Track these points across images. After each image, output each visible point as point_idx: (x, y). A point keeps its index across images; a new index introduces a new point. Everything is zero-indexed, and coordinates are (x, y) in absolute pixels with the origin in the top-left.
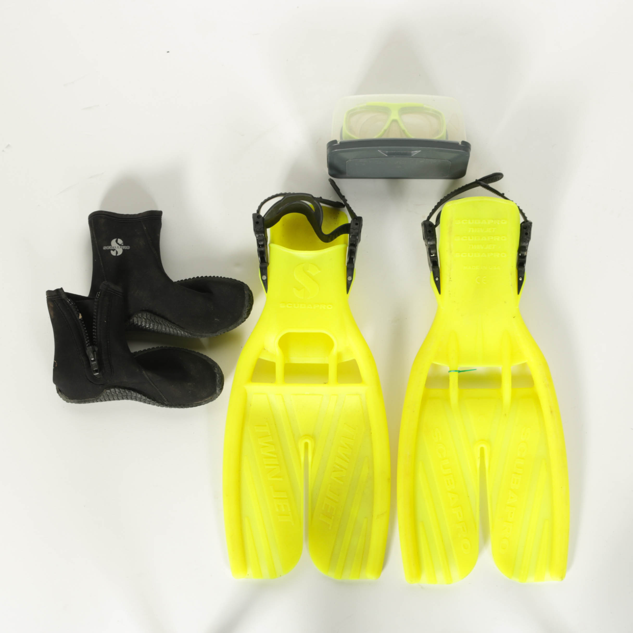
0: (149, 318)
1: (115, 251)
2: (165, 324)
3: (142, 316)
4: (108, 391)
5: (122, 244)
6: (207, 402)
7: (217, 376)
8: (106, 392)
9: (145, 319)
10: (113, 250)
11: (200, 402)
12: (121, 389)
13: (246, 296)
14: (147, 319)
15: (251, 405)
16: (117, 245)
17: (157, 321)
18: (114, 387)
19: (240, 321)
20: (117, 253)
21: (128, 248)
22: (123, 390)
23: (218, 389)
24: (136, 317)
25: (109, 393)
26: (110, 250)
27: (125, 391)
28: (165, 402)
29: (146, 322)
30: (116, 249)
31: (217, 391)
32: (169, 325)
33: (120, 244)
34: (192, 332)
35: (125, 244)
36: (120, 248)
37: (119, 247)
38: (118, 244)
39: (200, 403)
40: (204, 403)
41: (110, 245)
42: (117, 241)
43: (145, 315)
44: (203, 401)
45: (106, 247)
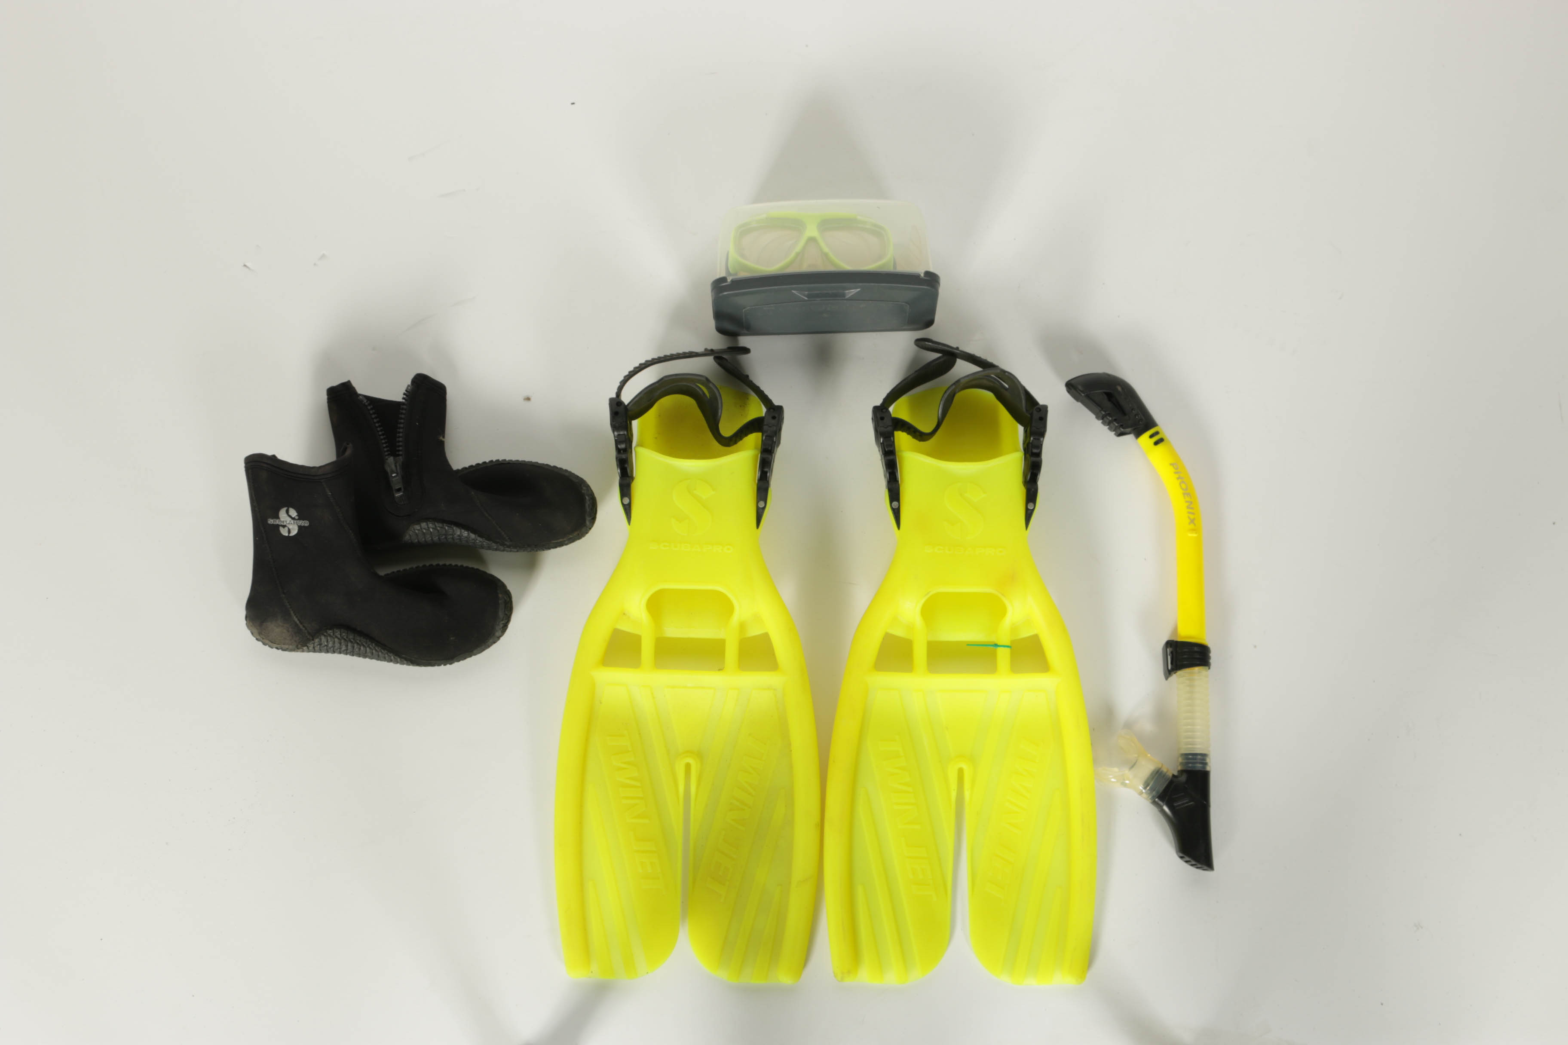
0: (345, 637)
1: (286, 529)
2: (371, 646)
3: (333, 634)
5: (297, 518)
9: (338, 638)
10: (284, 526)
14: (343, 638)
16: (289, 519)
17: (358, 642)
19: (491, 641)
20: (289, 531)
21: (306, 523)
24: (325, 636)
26: (278, 526)
30: (287, 525)
32: (377, 648)
33: (293, 516)
35: (301, 517)
36: (294, 523)
37: (292, 521)
38: (290, 516)
41: (278, 517)
42: (287, 512)
43: (339, 632)
45: (272, 521)
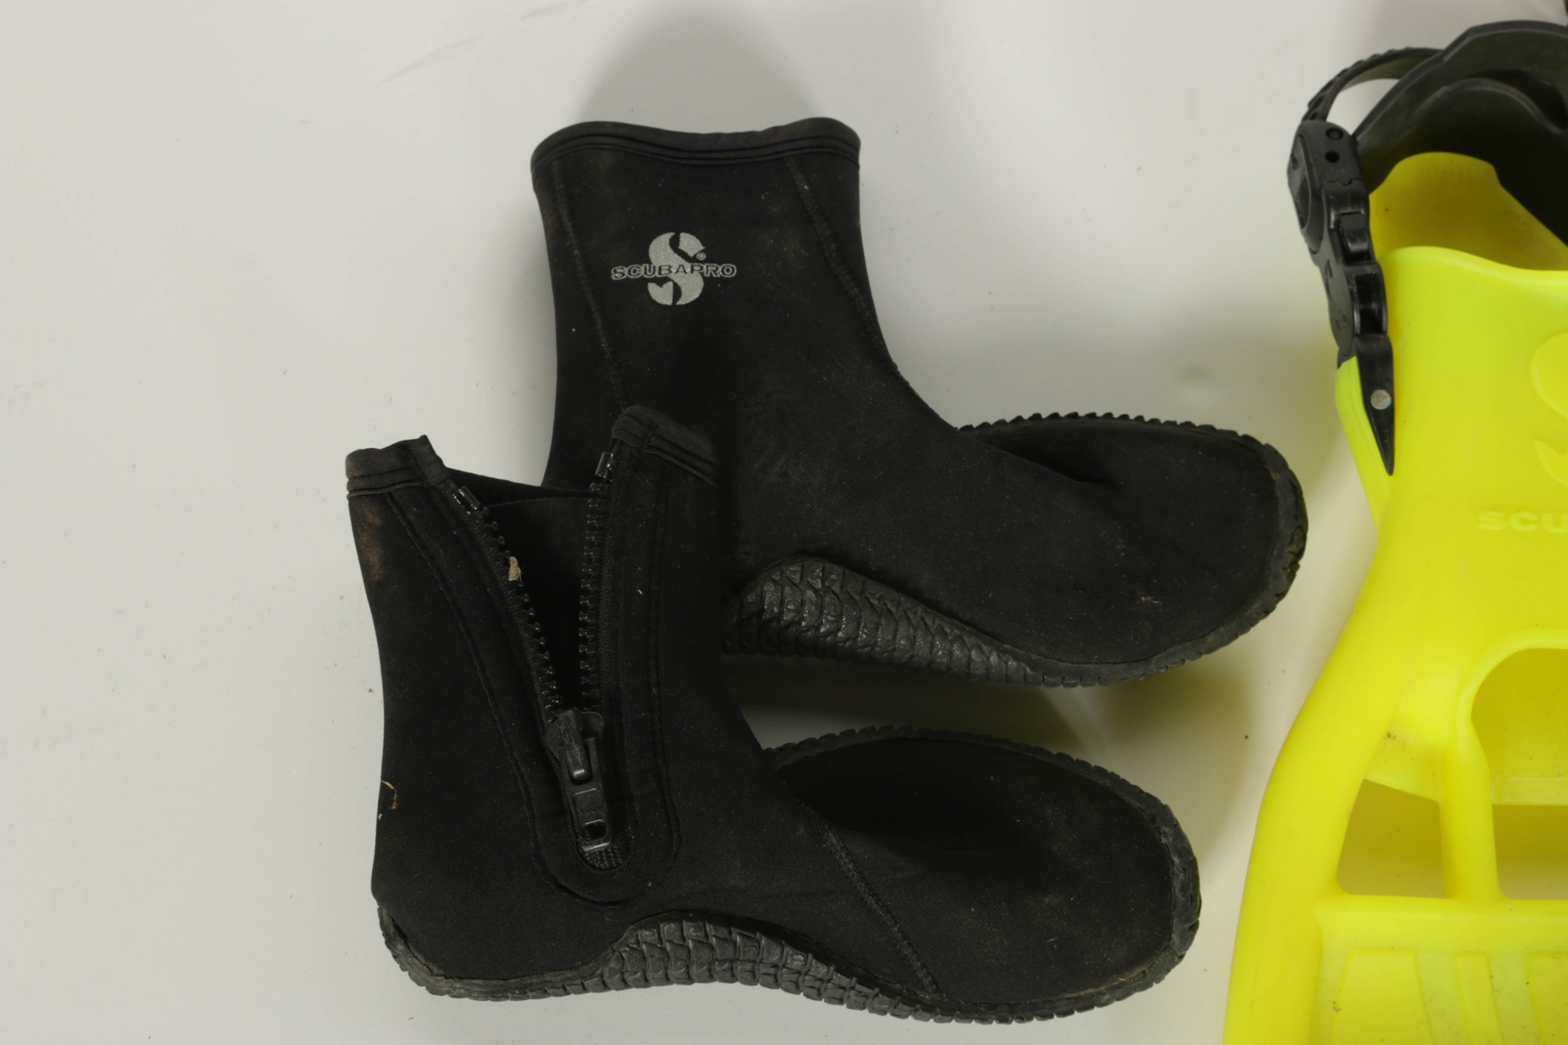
4: (646, 935)
6: (1122, 992)
7: (1173, 861)
8: (638, 942)
11: (1090, 991)
12: (709, 928)
13: (1278, 493)
15: (1336, 1010)
18: (679, 914)
22: (723, 932)
23: (1177, 927)
25: (650, 945)
27: (730, 933)
28: (923, 988)
29: (820, 608)
31: (1175, 938)
34: (1034, 657)
39: (1092, 996)
40: (1107, 997)
44: (1103, 988)
